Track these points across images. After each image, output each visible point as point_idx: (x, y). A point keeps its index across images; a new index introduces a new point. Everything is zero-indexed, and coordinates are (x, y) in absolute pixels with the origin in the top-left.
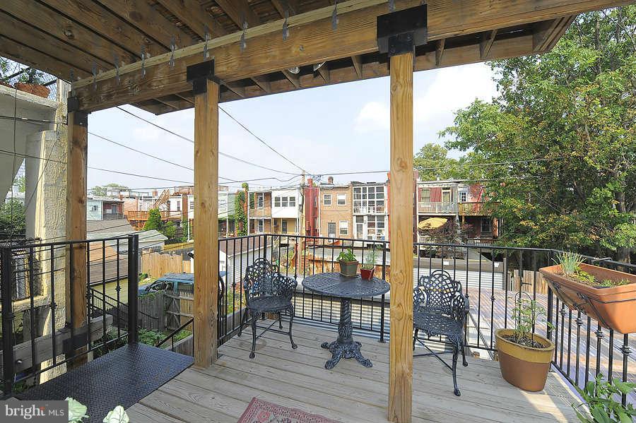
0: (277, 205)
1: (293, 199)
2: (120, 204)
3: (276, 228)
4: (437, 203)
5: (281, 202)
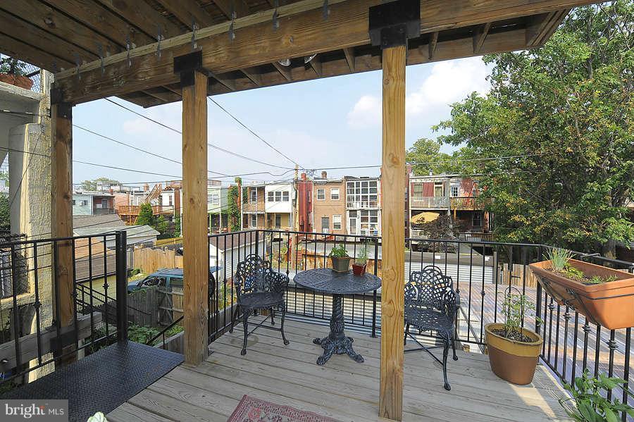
0: (270, 200)
1: (286, 193)
2: (111, 198)
3: (270, 223)
4: (429, 198)
5: (274, 196)
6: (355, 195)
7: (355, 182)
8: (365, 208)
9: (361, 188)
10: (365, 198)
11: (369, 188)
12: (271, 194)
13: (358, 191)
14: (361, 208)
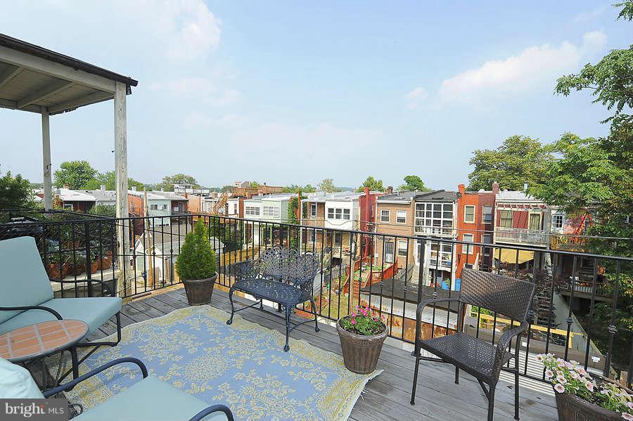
0: (331, 216)
1: (347, 211)
2: (185, 202)
3: (330, 240)
4: (521, 231)
5: (335, 213)
6: (425, 218)
7: (426, 204)
8: (436, 234)
9: (432, 211)
10: (437, 223)
11: (442, 211)
12: (331, 210)
13: (428, 214)
14: (432, 234)
